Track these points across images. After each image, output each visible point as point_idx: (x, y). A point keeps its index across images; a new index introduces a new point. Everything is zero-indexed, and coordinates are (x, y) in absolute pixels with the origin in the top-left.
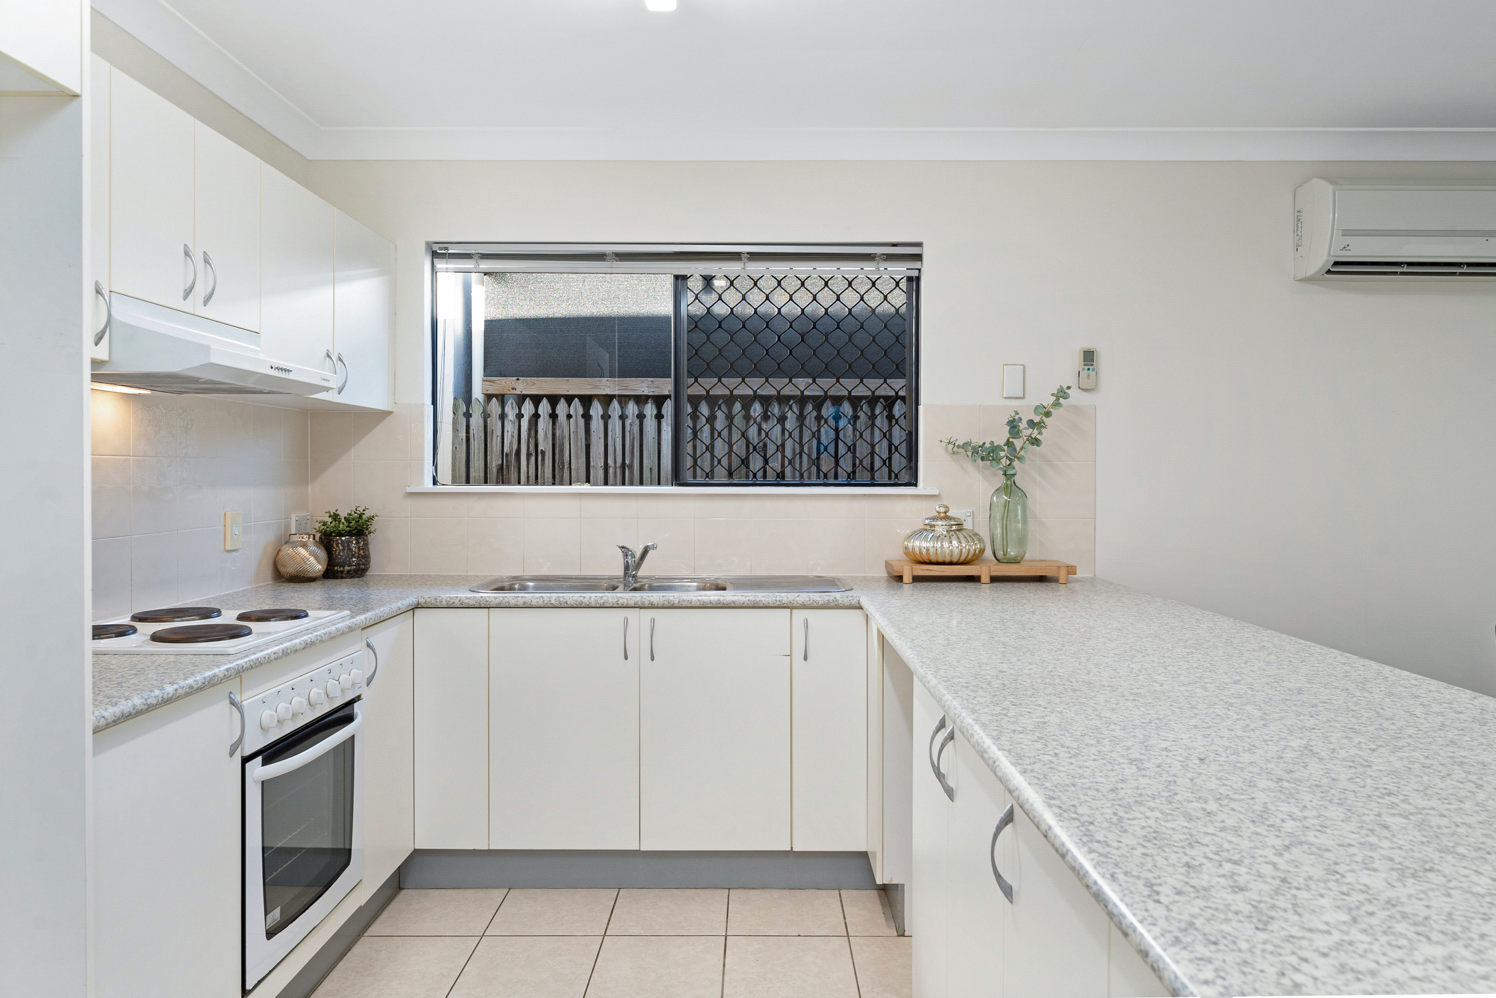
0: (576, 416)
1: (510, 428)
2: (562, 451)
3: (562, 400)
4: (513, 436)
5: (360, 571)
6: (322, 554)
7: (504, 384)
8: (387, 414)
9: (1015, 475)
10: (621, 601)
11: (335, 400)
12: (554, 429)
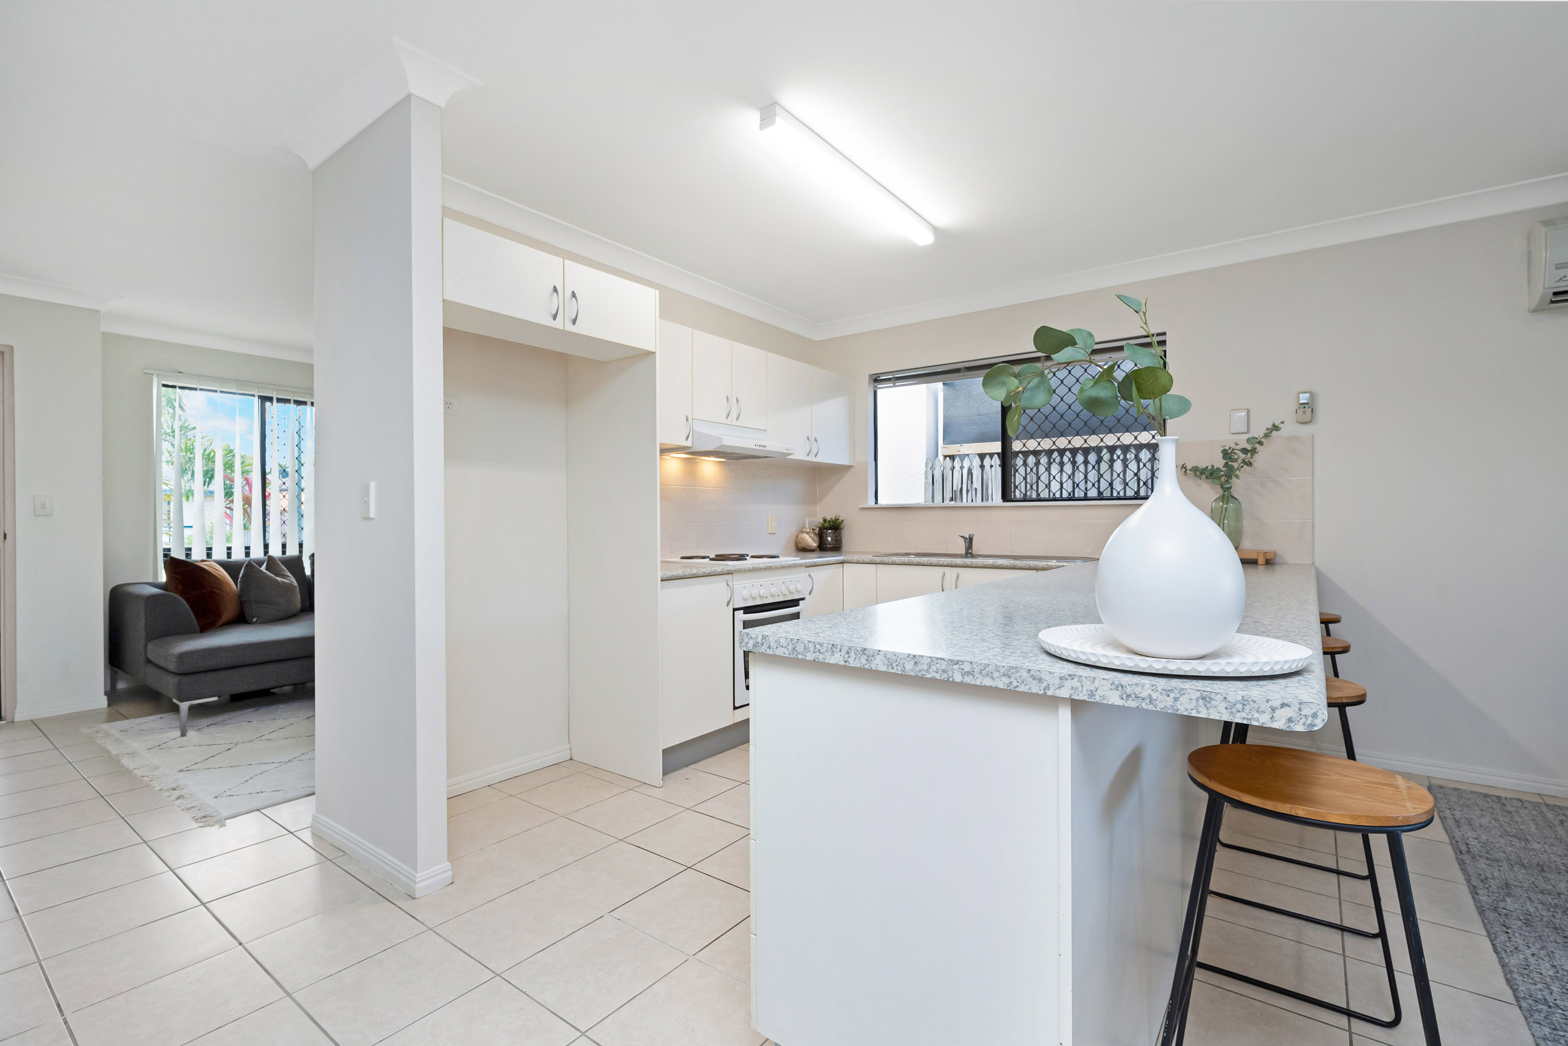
0: (996, 466)
1: (957, 475)
2: (987, 488)
3: (988, 456)
4: (958, 480)
5: (836, 548)
6: (816, 538)
7: (953, 449)
8: (851, 467)
9: (1231, 488)
10: (940, 562)
11: (813, 460)
12: (982, 475)
